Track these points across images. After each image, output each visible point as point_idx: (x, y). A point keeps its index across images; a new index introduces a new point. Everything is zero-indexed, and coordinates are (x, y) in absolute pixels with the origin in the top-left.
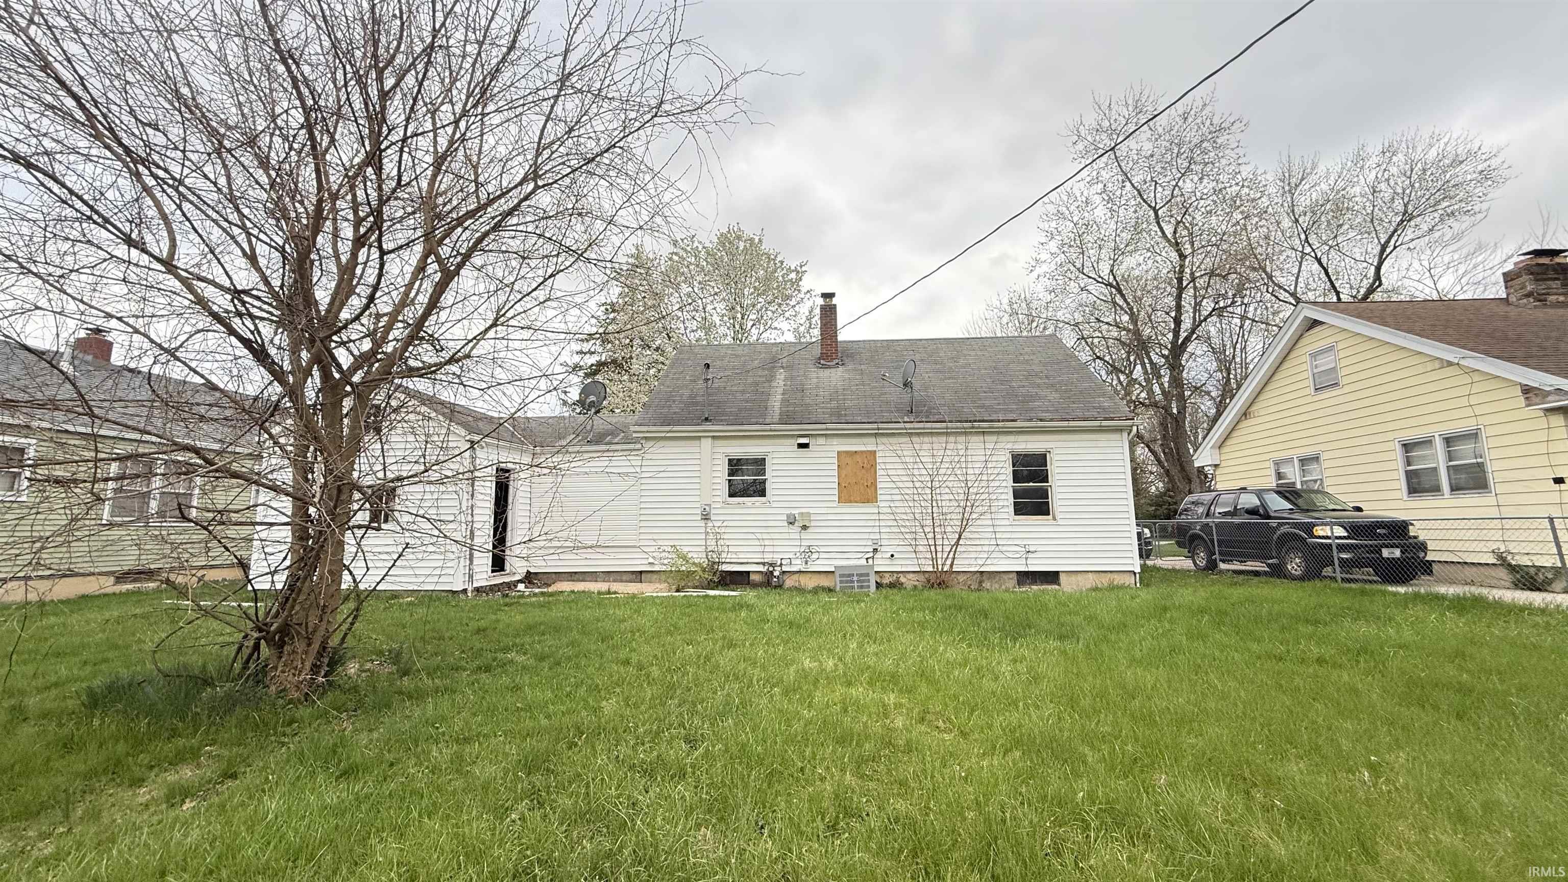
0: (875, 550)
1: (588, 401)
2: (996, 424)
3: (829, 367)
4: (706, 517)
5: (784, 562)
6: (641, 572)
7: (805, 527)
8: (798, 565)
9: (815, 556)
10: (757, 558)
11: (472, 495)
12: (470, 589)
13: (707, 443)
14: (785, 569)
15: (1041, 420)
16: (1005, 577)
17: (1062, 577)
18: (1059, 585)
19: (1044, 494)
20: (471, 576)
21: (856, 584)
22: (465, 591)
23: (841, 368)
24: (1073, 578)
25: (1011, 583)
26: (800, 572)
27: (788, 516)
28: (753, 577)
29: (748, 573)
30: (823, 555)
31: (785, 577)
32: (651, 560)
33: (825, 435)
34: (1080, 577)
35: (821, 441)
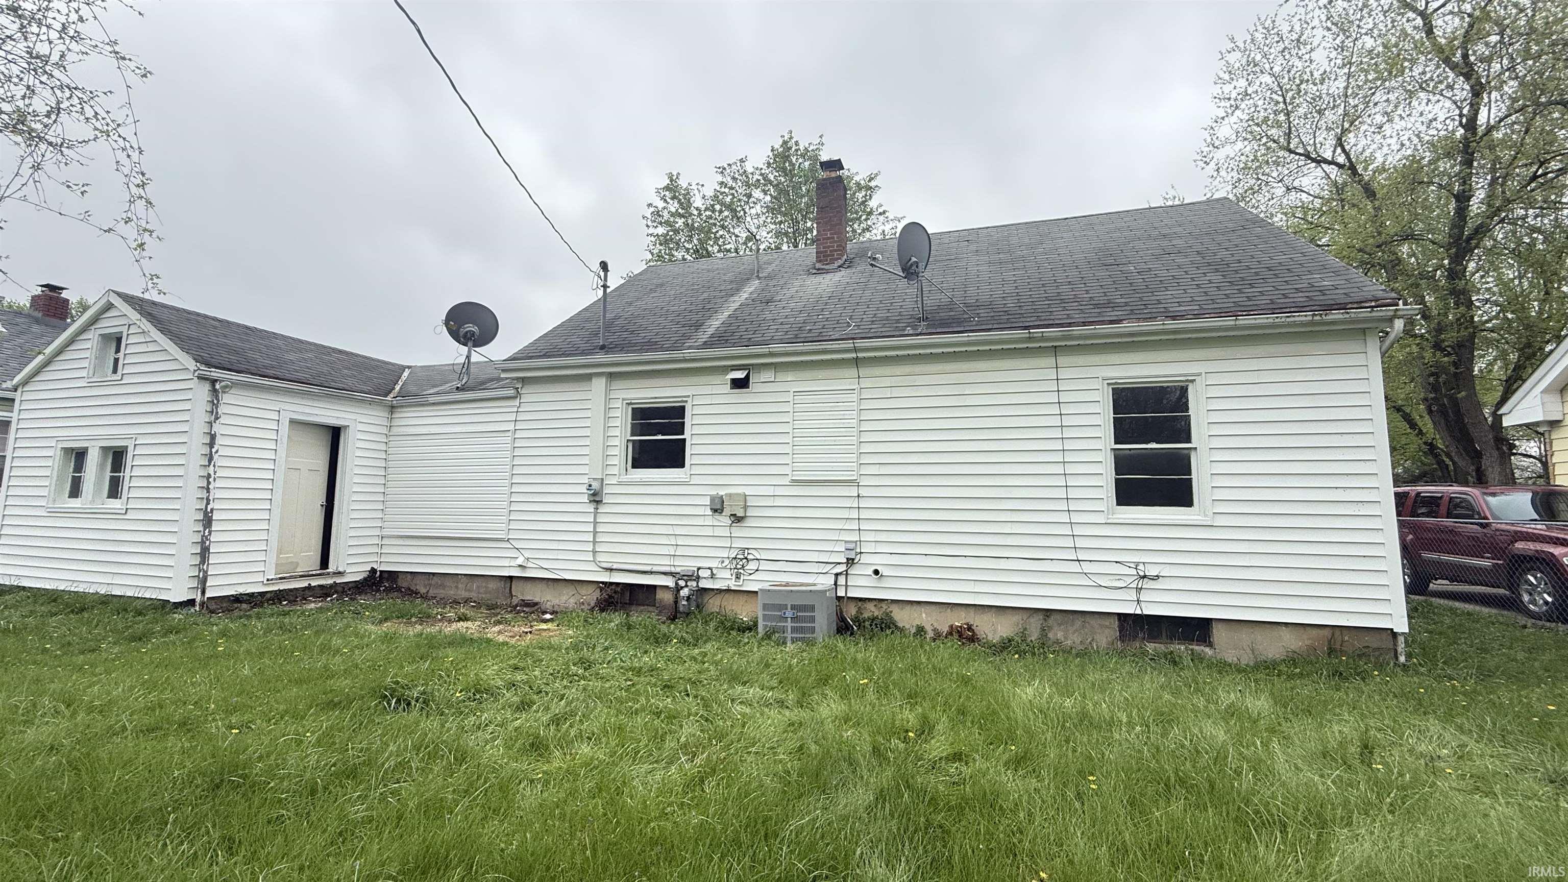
0: (850, 562)
1: (462, 331)
2: (1077, 330)
3: (828, 272)
4: (596, 498)
5: (702, 573)
6: (511, 578)
7: (737, 519)
8: (725, 580)
9: (752, 566)
10: (664, 564)
11: (211, 459)
12: (198, 600)
13: (599, 384)
14: (704, 584)
15: (1174, 318)
16: (1094, 622)
17: (1219, 635)
18: (1211, 645)
19: (1182, 463)
20: (203, 582)
21: (789, 624)
22: (192, 602)
23: (843, 272)
24: (1245, 637)
25: (1106, 636)
26: (728, 591)
27: (713, 499)
28: (660, 595)
29: (654, 587)
30: (764, 566)
31: (706, 598)
32: (520, 561)
33: (775, 366)
34: (1259, 636)
35: (767, 375)
